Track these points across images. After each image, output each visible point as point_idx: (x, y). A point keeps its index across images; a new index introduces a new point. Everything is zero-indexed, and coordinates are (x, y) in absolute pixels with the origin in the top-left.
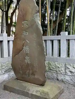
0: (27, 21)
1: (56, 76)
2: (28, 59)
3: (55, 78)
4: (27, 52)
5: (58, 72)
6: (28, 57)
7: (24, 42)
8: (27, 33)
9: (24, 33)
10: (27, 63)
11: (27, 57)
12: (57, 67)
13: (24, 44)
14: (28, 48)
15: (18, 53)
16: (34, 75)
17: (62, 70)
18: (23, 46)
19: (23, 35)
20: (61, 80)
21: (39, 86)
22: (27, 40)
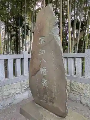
0: (44, 37)
1: (79, 98)
2: (45, 83)
3: (78, 100)
4: (44, 74)
5: (82, 94)
6: (45, 79)
7: (41, 62)
8: (44, 51)
9: (40, 51)
10: (45, 86)
12: (81, 88)
13: (41, 64)
15: (35, 74)
16: (53, 103)
17: (87, 93)
18: (40, 66)
19: (40, 53)
20: (86, 104)
22: (44, 60)
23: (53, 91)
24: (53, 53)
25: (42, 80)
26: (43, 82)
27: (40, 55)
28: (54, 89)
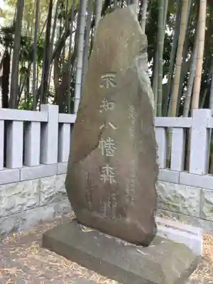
0: (114, 73)
2: (110, 173)
4: (108, 155)
6: (110, 166)
7: (103, 128)
8: (113, 104)
10: (107, 182)
11: (107, 168)
12: (179, 197)
13: (101, 133)
14: (112, 142)
16: (124, 215)
18: (99, 137)
19: (101, 109)
21: (135, 245)
22: (110, 123)
23: (127, 191)
24: (132, 109)
25: (103, 168)
26: (103, 171)
27: (101, 111)
28: (130, 186)
